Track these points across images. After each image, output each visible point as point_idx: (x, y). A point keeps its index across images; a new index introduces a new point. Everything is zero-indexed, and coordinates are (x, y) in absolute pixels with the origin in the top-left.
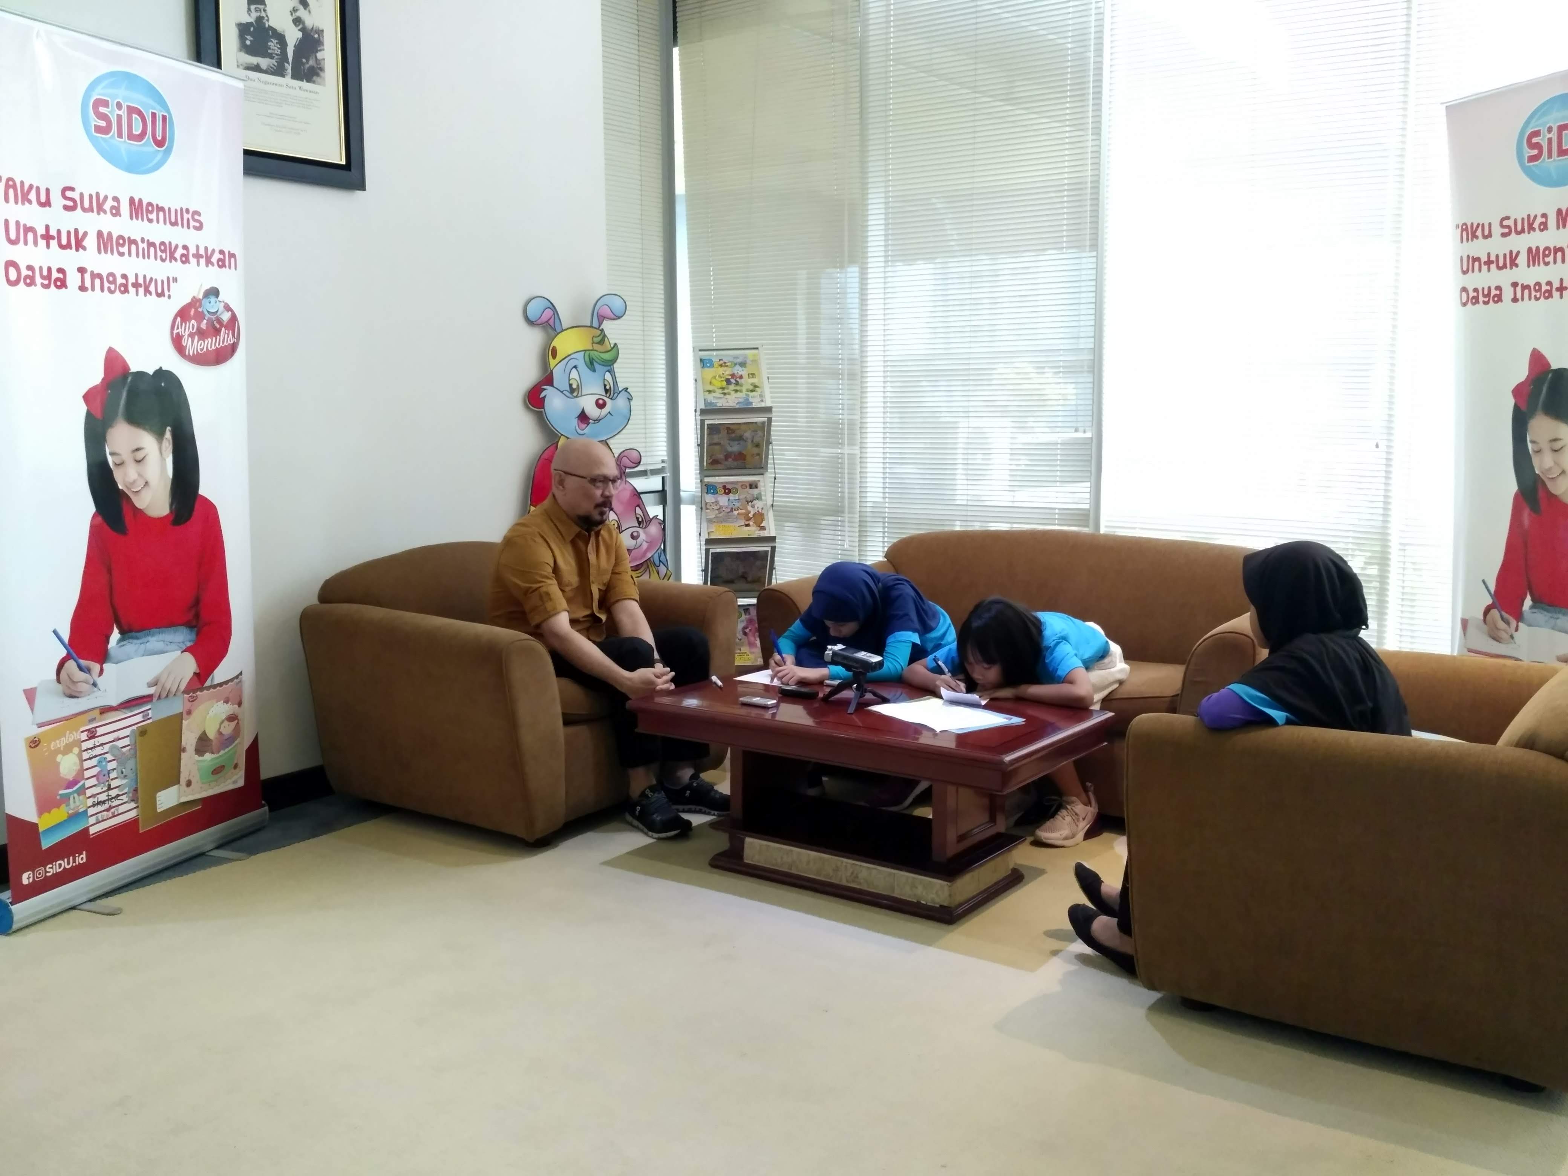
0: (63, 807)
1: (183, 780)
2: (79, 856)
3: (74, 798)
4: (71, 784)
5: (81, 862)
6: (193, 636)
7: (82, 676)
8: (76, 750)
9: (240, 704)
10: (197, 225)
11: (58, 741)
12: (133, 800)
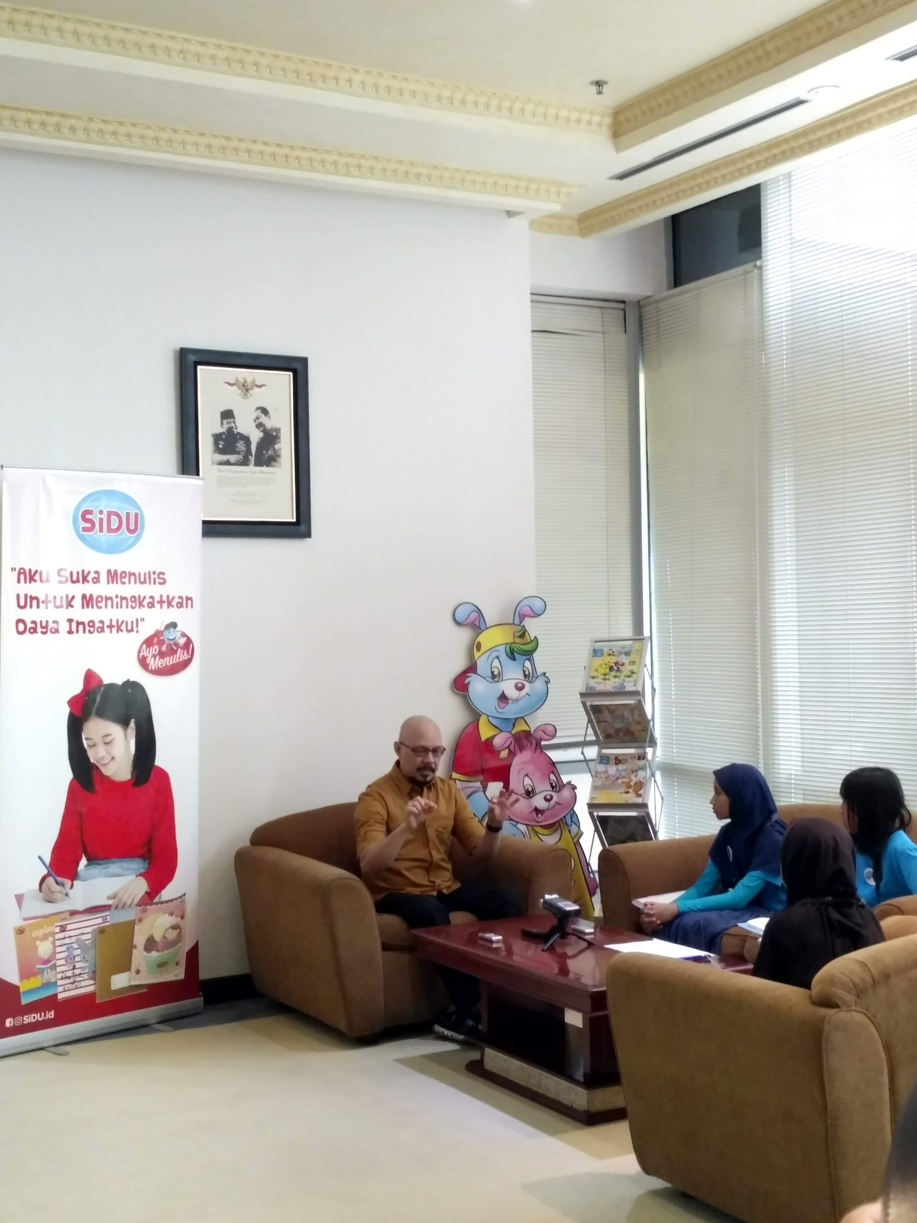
0: (39, 977)
1: (134, 968)
2: (48, 1013)
3: (47, 972)
4: (46, 962)
5: (50, 1017)
6: (146, 865)
7: (58, 888)
8: (51, 939)
9: (182, 917)
10: (162, 581)
11: (38, 932)
12: (92, 979)
